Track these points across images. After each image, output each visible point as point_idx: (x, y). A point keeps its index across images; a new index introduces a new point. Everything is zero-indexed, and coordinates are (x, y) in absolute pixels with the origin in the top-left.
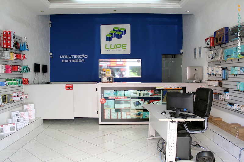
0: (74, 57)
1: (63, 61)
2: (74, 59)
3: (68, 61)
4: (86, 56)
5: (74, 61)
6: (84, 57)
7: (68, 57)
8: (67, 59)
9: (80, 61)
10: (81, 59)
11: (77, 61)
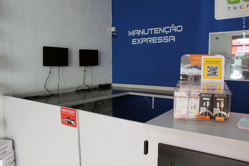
0: (153, 31)
1: (134, 42)
2: (153, 35)
3: (142, 41)
4: (179, 29)
5: (153, 40)
6: (175, 29)
7: (143, 33)
8: (141, 36)
9: (167, 40)
10: (169, 35)
11: (160, 40)
